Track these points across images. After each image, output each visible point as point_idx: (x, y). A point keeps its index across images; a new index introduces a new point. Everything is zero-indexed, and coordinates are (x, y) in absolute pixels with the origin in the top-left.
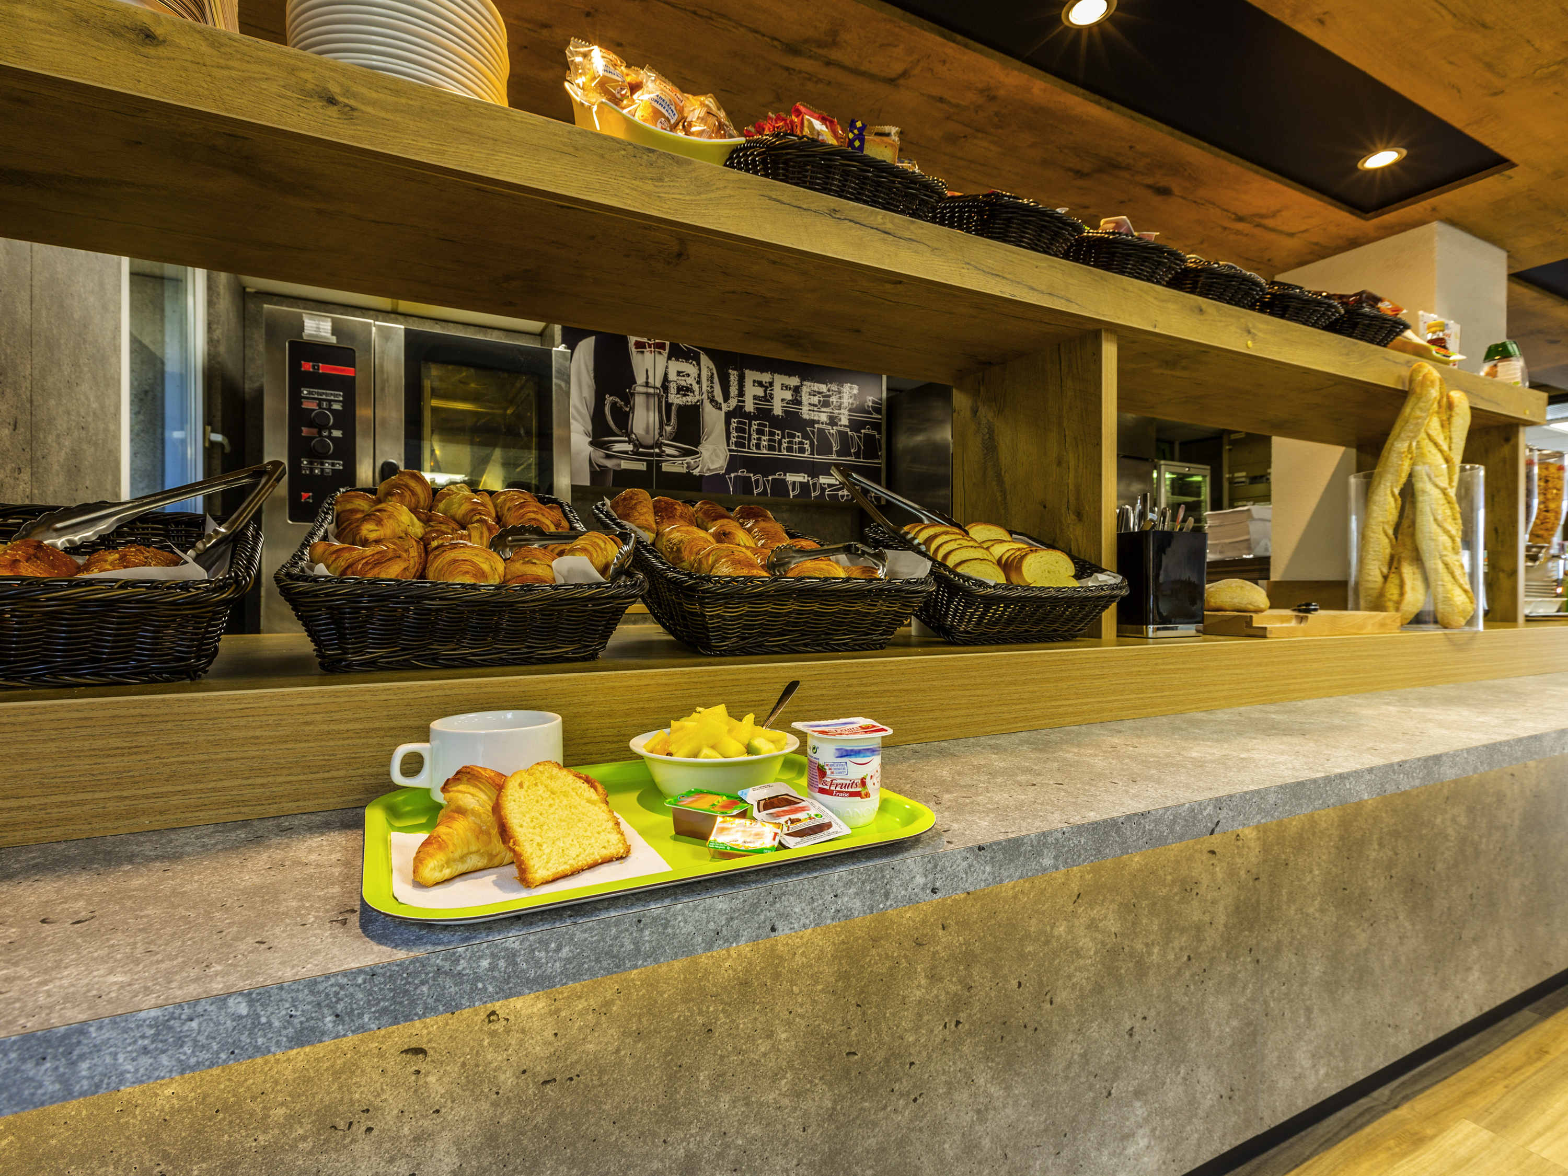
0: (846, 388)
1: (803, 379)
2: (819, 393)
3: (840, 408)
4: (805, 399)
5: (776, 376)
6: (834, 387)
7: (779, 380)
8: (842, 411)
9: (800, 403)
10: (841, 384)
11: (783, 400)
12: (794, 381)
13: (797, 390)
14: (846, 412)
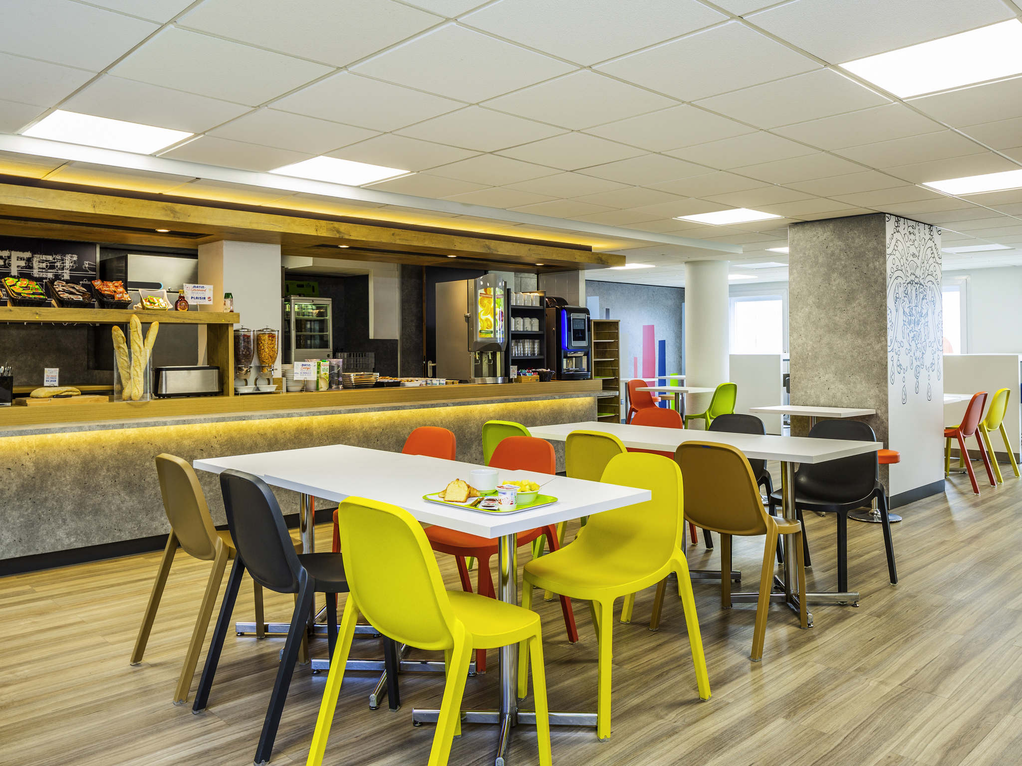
0: (68, 257)
1: (34, 253)
2: (46, 261)
3: (63, 269)
4: (35, 264)
5: (13, 253)
6: (59, 257)
7: (15, 255)
8: (65, 271)
9: (32, 268)
10: (64, 254)
11: (18, 266)
12: (27, 255)
13: (29, 260)
14: (68, 272)
